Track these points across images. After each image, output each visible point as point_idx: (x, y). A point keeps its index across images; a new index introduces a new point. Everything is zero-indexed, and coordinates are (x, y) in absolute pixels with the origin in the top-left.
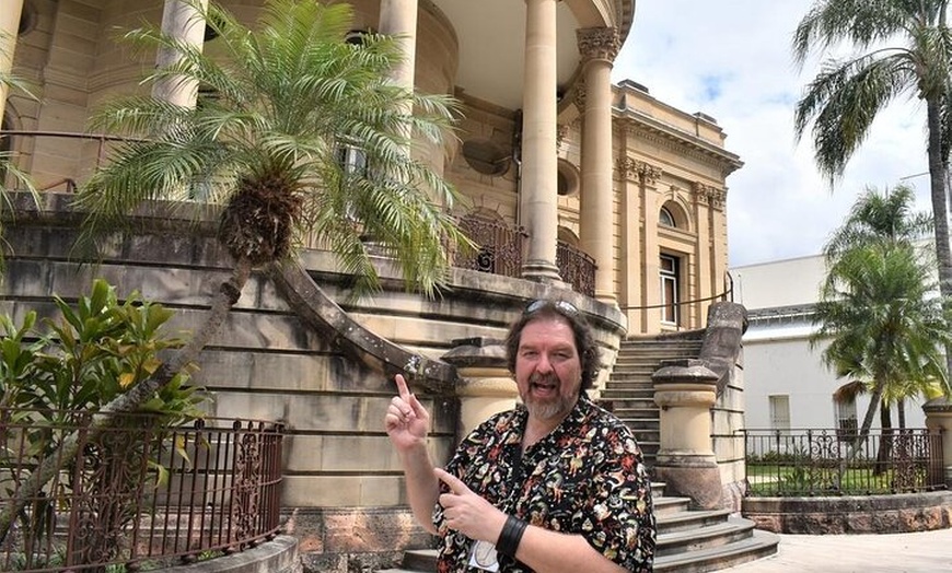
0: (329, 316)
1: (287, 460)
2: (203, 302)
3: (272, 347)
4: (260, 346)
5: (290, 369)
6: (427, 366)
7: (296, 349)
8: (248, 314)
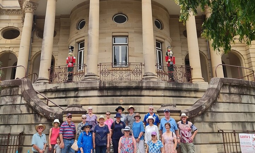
0: (32, 104)
1: (23, 143)
2: (11, 104)
3: (23, 113)
4: (20, 113)
5: (25, 118)
6: (54, 115)
7: (27, 113)
8: (18, 105)
